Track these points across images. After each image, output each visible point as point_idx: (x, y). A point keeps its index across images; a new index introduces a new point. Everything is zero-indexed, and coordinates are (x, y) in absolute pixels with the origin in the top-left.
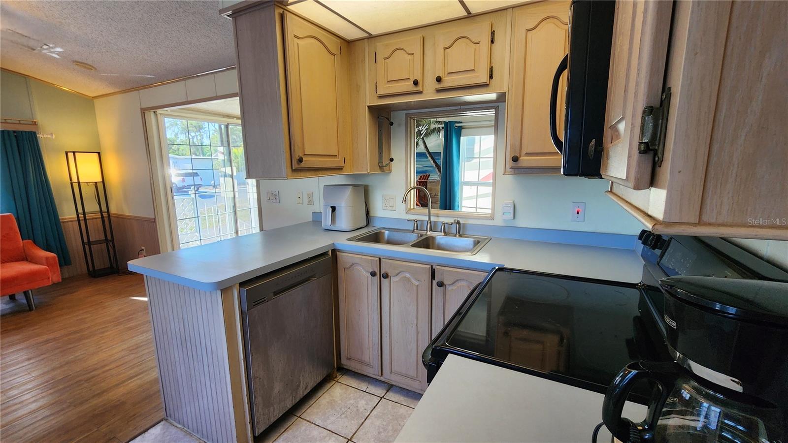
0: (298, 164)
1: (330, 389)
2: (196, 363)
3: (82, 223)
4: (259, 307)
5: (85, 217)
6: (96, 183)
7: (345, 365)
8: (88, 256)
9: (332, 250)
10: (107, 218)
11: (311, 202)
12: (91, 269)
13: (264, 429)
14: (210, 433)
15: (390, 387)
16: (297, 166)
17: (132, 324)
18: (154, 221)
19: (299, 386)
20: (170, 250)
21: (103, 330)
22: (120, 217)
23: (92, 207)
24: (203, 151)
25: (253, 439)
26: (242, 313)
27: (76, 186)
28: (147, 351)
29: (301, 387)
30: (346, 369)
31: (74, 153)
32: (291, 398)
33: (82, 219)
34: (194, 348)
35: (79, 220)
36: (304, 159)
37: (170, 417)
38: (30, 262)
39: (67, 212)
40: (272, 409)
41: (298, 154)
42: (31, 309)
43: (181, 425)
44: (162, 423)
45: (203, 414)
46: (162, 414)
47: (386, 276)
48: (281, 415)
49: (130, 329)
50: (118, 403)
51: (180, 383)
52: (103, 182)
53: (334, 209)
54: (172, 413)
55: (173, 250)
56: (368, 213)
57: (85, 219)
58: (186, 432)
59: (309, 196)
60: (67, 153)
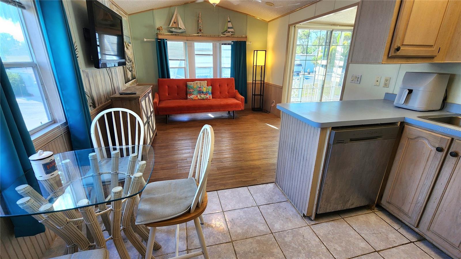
0: (395, 52)
1: (367, 214)
2: (296, 162)
3: (254, 85)
4: (339, 144)
5: (255, 82)
6: (262, 66)
7: (383, 205)
8: (254, 100)
9: (401, 122)
10: (263, 84)
11: (386, 85)
12: (253, 107)
13: (322, 213)
14: (294, 199)
15: (422, 239)
16: (393, 54)
17: (265, 136)
18: (282, 88)
19: (348, 201)
20: (285, 102)
21: (255, 135)
22: (268, 84)
23: (258, 78)
24: (307, 51)
25: (315, 214)
26: (329, 144)
27: (255, 67)
28: (270, 150)
29: (349, 203)
30: (383, 208)
31: (257, 51)
32: (341, 205)
33: (254, 84)
34: (297, 155)
35: (253, 84)
36: (401, 49)
37: (277, 183)
38: (236, 99)
39: (250, 80)
40: (329, 205)
41: (397, 44)
42: (234, 119)
43: (281, 188)
44: (274, 184)
45: (293, 189)
46: (274, 180)
47: (455, 155)
48: (333, 211)
49: (265, 137)
50: (258, 167)
51: (286, 169)
52: (265, 66)
53: (410, 91)
54: (279, 181)
55: (287, 102)
56: (445, 99)
57: (255, 84)
58: (283, 193)
59: (386, 80)
60: (254, 51)
